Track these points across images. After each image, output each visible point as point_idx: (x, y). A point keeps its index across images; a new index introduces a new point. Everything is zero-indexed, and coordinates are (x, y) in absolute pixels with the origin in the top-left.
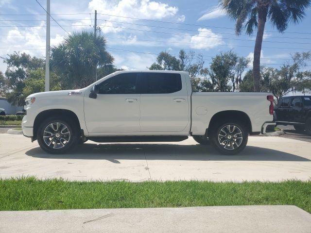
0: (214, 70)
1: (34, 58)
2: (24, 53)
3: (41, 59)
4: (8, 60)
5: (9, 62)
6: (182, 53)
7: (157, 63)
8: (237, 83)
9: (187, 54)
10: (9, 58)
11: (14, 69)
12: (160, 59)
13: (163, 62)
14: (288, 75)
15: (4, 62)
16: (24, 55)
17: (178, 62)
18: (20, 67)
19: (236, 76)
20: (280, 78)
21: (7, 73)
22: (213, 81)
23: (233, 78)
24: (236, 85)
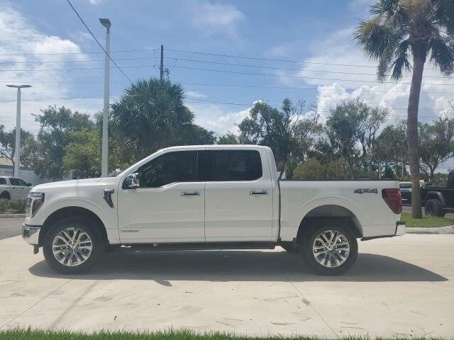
0: (335, 126)
1: (77, 113)
2: (63, 107)
3: (85, 115)
4: (41, 117)
5: (43, 120)
6: (287, 102)
7: (250, 118)
8: (369, 146)
9: (294, 104)
10: (43, 115)
11: (49, 129)
12: (254, 113)
13: (259, 116)
14: (446, 133)
15: (37, 120)
16: (62, 110)
17: (281, 117)
18: (58, 127)
19: (367, 135)
20: (434, 137)
21: (40, 136)
22: (332, 142)
23: (363, 138)
24: (367, 148)
